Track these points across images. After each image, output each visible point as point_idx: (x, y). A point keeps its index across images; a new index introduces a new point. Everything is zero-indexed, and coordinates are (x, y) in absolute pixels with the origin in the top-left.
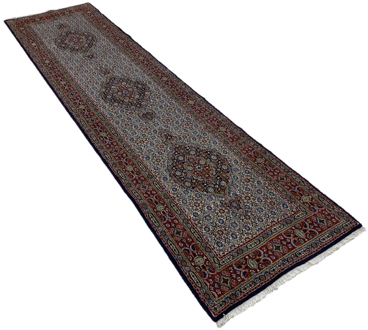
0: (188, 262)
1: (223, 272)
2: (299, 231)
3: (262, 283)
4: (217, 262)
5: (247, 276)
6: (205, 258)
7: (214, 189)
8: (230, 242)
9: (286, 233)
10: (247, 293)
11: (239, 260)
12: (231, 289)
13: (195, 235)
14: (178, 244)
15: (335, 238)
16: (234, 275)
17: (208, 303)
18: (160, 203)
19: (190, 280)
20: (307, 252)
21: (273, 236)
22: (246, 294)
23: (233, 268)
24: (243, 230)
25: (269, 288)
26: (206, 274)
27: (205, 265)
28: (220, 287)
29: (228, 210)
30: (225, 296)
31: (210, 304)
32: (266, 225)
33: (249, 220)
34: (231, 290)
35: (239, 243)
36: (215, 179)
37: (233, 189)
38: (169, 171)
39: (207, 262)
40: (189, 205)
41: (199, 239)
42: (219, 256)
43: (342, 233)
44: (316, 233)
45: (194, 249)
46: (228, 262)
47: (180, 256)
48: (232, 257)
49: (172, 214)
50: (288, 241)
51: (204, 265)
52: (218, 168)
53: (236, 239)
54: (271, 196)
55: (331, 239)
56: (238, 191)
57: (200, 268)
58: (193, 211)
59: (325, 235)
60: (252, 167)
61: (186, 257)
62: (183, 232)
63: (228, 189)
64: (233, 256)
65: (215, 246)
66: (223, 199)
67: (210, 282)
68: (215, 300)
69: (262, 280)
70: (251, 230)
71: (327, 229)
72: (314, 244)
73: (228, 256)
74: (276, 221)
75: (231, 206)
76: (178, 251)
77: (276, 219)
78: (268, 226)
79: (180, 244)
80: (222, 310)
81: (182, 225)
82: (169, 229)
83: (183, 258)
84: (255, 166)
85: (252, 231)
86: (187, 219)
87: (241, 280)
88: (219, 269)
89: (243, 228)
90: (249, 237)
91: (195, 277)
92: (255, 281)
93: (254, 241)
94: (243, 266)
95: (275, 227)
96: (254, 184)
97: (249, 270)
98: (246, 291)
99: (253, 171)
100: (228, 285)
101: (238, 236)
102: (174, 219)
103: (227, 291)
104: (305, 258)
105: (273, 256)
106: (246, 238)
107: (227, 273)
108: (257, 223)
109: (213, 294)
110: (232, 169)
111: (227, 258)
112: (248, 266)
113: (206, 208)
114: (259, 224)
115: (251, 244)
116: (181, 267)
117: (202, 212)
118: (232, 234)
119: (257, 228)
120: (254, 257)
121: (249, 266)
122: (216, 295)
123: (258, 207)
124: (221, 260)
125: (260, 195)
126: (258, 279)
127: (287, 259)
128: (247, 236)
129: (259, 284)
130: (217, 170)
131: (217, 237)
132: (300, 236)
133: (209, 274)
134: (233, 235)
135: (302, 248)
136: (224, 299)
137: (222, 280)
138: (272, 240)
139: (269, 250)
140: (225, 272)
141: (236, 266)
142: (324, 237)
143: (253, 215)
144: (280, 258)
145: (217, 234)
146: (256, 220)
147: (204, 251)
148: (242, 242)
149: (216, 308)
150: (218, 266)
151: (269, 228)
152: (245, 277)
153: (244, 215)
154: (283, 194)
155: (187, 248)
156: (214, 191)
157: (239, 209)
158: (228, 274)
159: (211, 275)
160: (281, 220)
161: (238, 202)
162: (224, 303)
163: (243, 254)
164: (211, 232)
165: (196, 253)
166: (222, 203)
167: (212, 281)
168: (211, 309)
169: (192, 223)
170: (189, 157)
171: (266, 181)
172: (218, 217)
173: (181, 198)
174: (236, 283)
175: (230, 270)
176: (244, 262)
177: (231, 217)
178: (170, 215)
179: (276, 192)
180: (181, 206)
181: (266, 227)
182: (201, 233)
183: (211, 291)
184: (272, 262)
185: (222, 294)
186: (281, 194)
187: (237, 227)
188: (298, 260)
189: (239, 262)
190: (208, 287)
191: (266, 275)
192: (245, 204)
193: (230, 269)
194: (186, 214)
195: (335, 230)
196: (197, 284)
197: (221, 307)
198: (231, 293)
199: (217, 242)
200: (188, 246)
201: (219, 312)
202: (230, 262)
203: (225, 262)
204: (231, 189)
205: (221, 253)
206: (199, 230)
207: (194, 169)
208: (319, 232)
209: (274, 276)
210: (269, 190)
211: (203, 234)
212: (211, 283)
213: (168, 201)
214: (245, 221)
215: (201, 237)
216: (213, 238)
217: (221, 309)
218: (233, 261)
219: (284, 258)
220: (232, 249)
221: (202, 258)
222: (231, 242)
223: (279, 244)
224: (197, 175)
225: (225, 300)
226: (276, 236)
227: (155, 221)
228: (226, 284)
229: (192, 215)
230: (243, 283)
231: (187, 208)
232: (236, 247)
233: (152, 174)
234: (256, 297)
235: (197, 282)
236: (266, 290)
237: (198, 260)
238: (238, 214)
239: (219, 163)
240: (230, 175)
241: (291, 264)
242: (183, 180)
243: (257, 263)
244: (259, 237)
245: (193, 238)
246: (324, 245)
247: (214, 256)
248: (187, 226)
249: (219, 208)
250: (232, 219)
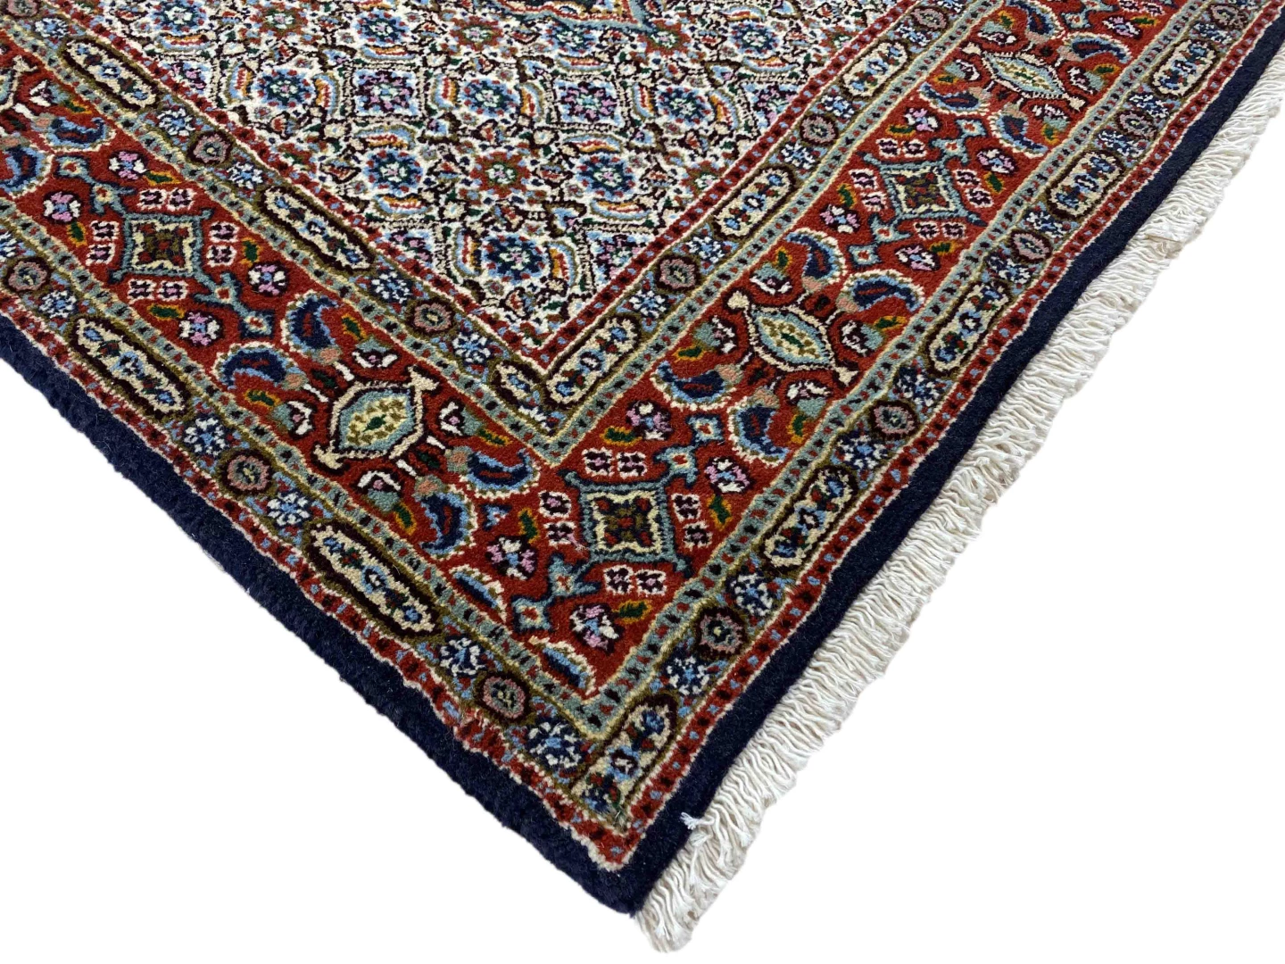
0: (287, 455)
1: (591, 456)
2: (1013, 58)
3: (905, 462)
4: (527, 389)
5: (781, 439)
6: (421, 383)
8: (588, 222)
9: (943, 89)
10: (821, 569)
11: (683, 334)
12: (690, 573)
13: (306, 235)
14: (173, 333)
15: (1235, 57)
16: (680, 460)
17: (530, 757)
19: (330, 602)
20: (1111, 177)
21: (870, 122)
22: (814, 581)
23: (661, 407)
24: (659, 122)
25: (963, 477)
26: (457, 511)
27: (431, 440)
28: (600, 585)
29: (521, 18)
30: (654, 648)
31: (544, 763)
32: (801, 60)
33: (683, 56)
34: (692, 583)
35: (654, 219)
39: (445, 412)
40: (218, 32)
41: (341, 257)
42: (529, 342)
43: (1259, 25)
44: (1118, 50)
45: (318, 341)
46: (611, 372)
47: (204, 417)
48: (627, 325)
49: (84, 120)
50: (968, 132)
51: (422, 440)
53: (627, 196)
55: (1212, 67)
57: (398, 475)
58: (253, 65)
59: (1170, 54)
61: (257, 421)
62: (203, 228)
64: (634, 321)
65: (482, 280)
67: (506, 564)
68: (581, 709)
69: (897, 437)
70: (711, 117)
71: (1170, 14)
72: (1133, 116)
73: (601, 325)
74: (852, 27)
76: (182, 386)
77: (852, 19)
78: (815, 65)
79: (186, 325)
80: (665, 782)
81: (185, 185)
82: (79, 235)
83: (228, 431)
85: (723, 119)
86: (221, 133)
87: (740, 483)
88: (550, 440)
89: (655, 109)
90: (708, 159)
91: (369, 561)
92: (848, 457)
93: (750, 180)
94: (731, 374)
95: (862, 67)
97: (780, 391)
98: (809, 555)
100: (658, 546)
101: (638, 173)
103: (659, 603)
104: (1114, 217)
105: (910, 251)
106: (694, 174)
107: (625, 460)
108: (738, 59)
109: (551, 663)
111: (592, 346)
112: (765, 363)
113: (352, 31)
114: (753, 63)
115: (738, 203)
116: (231, 507)
117: (331, 62)
118: (590, 163)
119: (750, 95)
120: (785, 288)
121: (767, 358)
122: (581, 658)
124: (556, 370)
126: (864, 439)
127: (1011, 243)
128: (699, 160)
129: (887, 476)
131: (486, 208)
132: (1029, 86)
133: (483, 506)
134: (597, 169)
135: (1069, 159)
136: (650, 678)
137: (595, 523)
138: (869, 147)
139: (873, 215)
140: (603, 456)
141: (680, 386)
142: (1170, 66)
143: (700, 17)
144: (963, 254)
145: (474, 186)
146: (729, 44)
147: (402, 337)
148: (675, 204)
149: (606, 784)
150: (540, 418)
151: (825, 77)
152: (766, 449)
153: (637, 31)
155: (255, 344)
158: (636, 459)
159: (498, 503)
160: (879, 15)
162: (663, 712)
163: (706, 283)
164: (428, 182)
165: (340, 367)
167: (519, 553)
168: (566, 801)
169: (263, 151)
172: (461, 71)
174: (714, 515)
175: (641, 429)
176: (727, 339)
177: (552, 56)
178: (70, 125)
180: (151, 53)
181: (804, 72)
182: (349, 207)
183: (534, 640)
184: (918, 289)
185: (630, 634)
187: (612, 116)
188: (1081, 238)
189: (696, 352)
190: (494, 614)
191: (909, 395)
193: (636, 420)
194: (206, 94)
195: (1216, 16)
196: (398, 615)
197: (645, 759)
198: (696, 605)
199: (493, 242)
200: (265, 329)
201: (645, 809)
202: (625, 365)
203: (590, 378)
205: (542, 314)
206: (333, 192)
208: (1136, 43)
209: (966, 384)
211: (370, 210)
212: (512, 571)
213: (38, 36)
214: (655, 67)
215: (355, 239)
216: (455, 226)
217: (654, 774)
218: (648, 357)
219: (985, 245)
220: (615, 273)
221: (396, 391)
222: (596, 218)
223: (919, 161)
225: (665, 677)
226: (884, 117)
228: (634, 546)
229: (254, 93)
230: (767, 502)
231: (206, 55)
232: (638, 252)
234: (892, 578)
235: (395, 600)
236: (943, 504)
237: (368, 418)
238: (597, 33)
241: (1051, 276)
243: (822, 320)
244: (781, 147)
245: (294, 254)
246: (1188, 114)
247: (493, 350)
248: (228, 182)
249: (454, 20)
250: (562, 71)
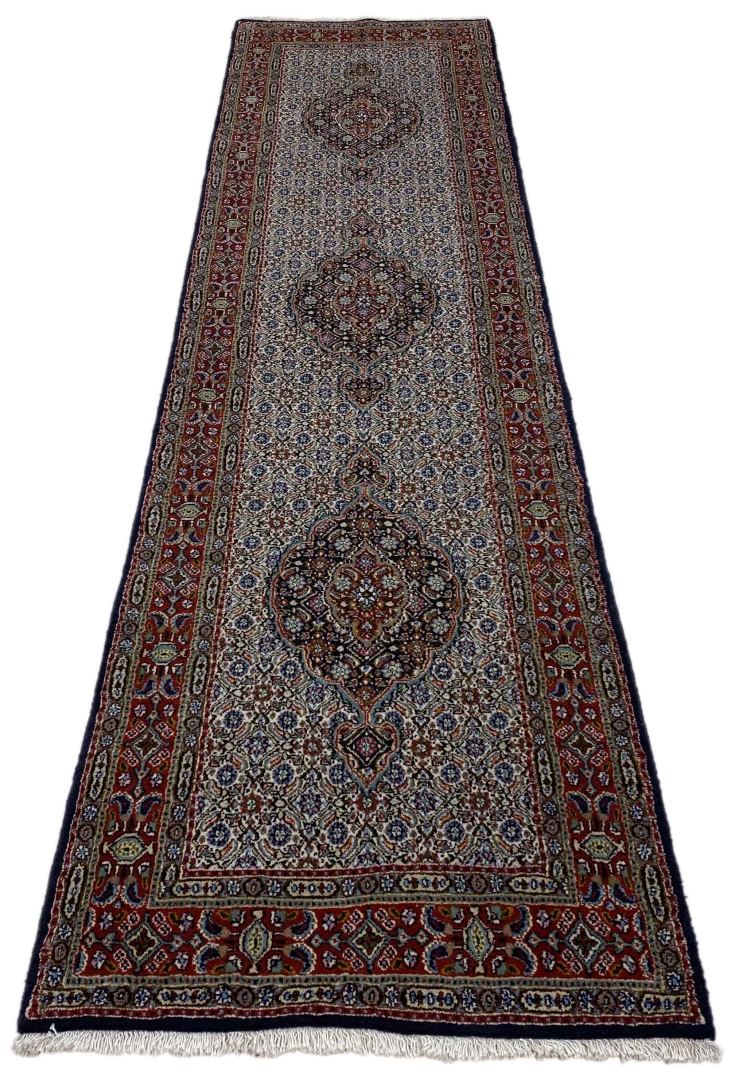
0: (99, 837)
1: (160, 915)
2: (485, 930)
3: (229, 1012)
4: (171, 879)
5: (208, 967)
6: (150, 850)
7: (350, 674)
8: (253, 845)
9: (436, 914)
10: (166, 1012)
11: (230, 907)
12: (136, 974)
13: (181, 775)
14: (118, 775)
15: (579, 1018)
16: (178, 942)
17: (47, 972)
18: (176, 639)
19: (60, 886)
20: (444, 1006)
21: (389, 899)
22: (159, 1012)
23: (194, 923)
24: (322, 831)
25: (237, 1037)
26: (111, 894)
27: (132, 868)
28: (114, 951)
29: (334, 752)
30: (102, 982)
31: (47, 977)
32: (400, 854)
33: (364, 815)
34: (133, 977)
35: (272, 863)
36: (381, 648)
37: (405, 702)
38: (277, 566)
39: (145, 864)
40: (241, 683)
41: (180, 791)
42: (188, 865)
43: (615, 1019)
44: (531, 967)
45: (144, 812)
46: (197, 897)
47: (96, 807)
48: (219, 888)
49: (175, 685)
50: (418, 938)
51: (130, 866)
52: (420, 619)
53: (276, 847)
54: (495, 779)
55: (561, 1012)
56: (414, 715)
57: (113, 869)
58: (236, 703)
59: (552, 991)
60: (522, 665)
61: (104, 820)
62: (162, 748)
63: (392, 693)
64: (222, 889)
65: (203, 834)
66: (350, 716)
67: (102, 920)
68: (69, 975)
69: (238, 1002)
70: (340, 845)
72: (493, 996)
73: (213, 880)
74: (441, 859)
75: (351, 746)
76: (102, 793)
77: (446, 855)
78: (403, 861)
79: (123, 775)
80: (61, 1013)
81: (173, 730)
82: (133, 723)
83: (96, 816)
84: (535, 664)
85: (343, 850)
86: (201, 720)
87: (182, 966)
88: (157, 900)
89: (327, 826)
90: (320, 860)
91: (79, 886)
92: (218, 993)
93: (322, 880)
94: (225, 933)
95: (419, 877)
96: (480, 719)
97: (229, 954)
98: (170, 1005)
99: (512, 678)
100: (140, 958)
101: (291, 843)
102: (169, 702)
103: (120, 972)
104: (421, 1020)
105: (331, 955)
106: (308, 860)
107: (165, 926)
108: (379, 833)
109: (78, 958)
110: (454, 642)
111: (202, 884)
112: (238, 941)
113: (278, 714)
114: (382, 839)
115: (307, 884)
116: (73, 838)
117: (257, 721)
118: (281, 825)
119: (364, 850)
120: (278, 925)
121: (241, 940)
122: (86, 964)
123: (429, 790)
124: (184, 881)
125: (468, 760)
126: (229, 993)
127: (366, 988)
128: (316, 857)
129: (219, 1009)
130: (413, 624)
131: (233, 812)
132: (473, 944)
133: (119, 899)
134: (280, 830)
135: (441, 985)
136: (91, 988)
137: (135, 934)
138: (375, 908)
139: (342, 932)
140: (162, 919)
141: (208, 921)
142: (541, 993)
143: (391, 804)
144: (346, 974)
145: (239, 802)
146: (385, 825)
147: (163, 830)
148: (287, 864)
149: (51, 998)
150: (163, 891)
151: (399, 868)
152: (202, 965)
153: (362, 791)
154: (541, 791)
155: (130, 797)
156: (345, 680)
157: (364, 767)
158: (168, 929)
159: (122, 903)
160: (460, 864)
161: (383, 746)
162: (84, 998)
163: (257, 899)
164: (230, 788)
165: (139, 824)
166: (336, 725)
167: (109, 922)
168: (39, 991)
169: (204, 735)
170: (366, 551)
171: (525, 726)
172: (289, 757)
173: (238, 654)
174: (164, 967)
175: (182, 922)
176: (238, 922)
177: (323, 776)
178: (171, 684)
179: (523, 773)
180: (217, 676)
181: (395, 860)
182: (202, 777)
183: (83, 947)
184: (313, 968)
185: (103, 972)
186: (530, 789)
187: (310, 816)
188: (396, 1014)
189: (224, 916)
190: (84, 930)
191: (260, 996)
192: (398, 762)
193: (183, 918)
194: (212, 703)
195: (601, 996)
196: (67, 906)
197: (65, 1004)
198: (126, 984)
199: (221, 825)
200: (137, 795)
201: (50, 1013)
202: (203, 899)
203: (190, 893)
204: (398, 699)
205: (203, 860)
206: (204, 767)
207: (350, 592)
208: (543, 971)
209: (279, 1011)
210: (506, 756)
211: (205, 783)
212: (102, 924)
213: (198, 645)
214: (349, 810)
215: (190, 788)
216: (219, 810)
217: (62, 1009)
218: (211, 903)
219: (357, 979)
220: (238, 868)
221: (142, 845)
222: (257, 846)
223: (384, 929)
224: (343, 612)
225: (95, 991)
226: (397, 903)
227: (121, 681)
228: (135, 952)
229: (224, 714)
230: (181, 979)
231: (228, 689)
232: (253, 868)
233: (229, 554)
234: (178, 1039)
235: (72, 901)
236: (222, 1036)
237: (127, 846)
238: (349, 780)
239: (435, 606)
240: (435, 657)
241: (359, 1011)
242: (291, 607)
243: (273, 946)
244: (348, 879)
245: (171, 778)
246: (518, 1019)
247: (177, 858)
248: (184, 739)
249: (313, 736)
250: (319, 785)
